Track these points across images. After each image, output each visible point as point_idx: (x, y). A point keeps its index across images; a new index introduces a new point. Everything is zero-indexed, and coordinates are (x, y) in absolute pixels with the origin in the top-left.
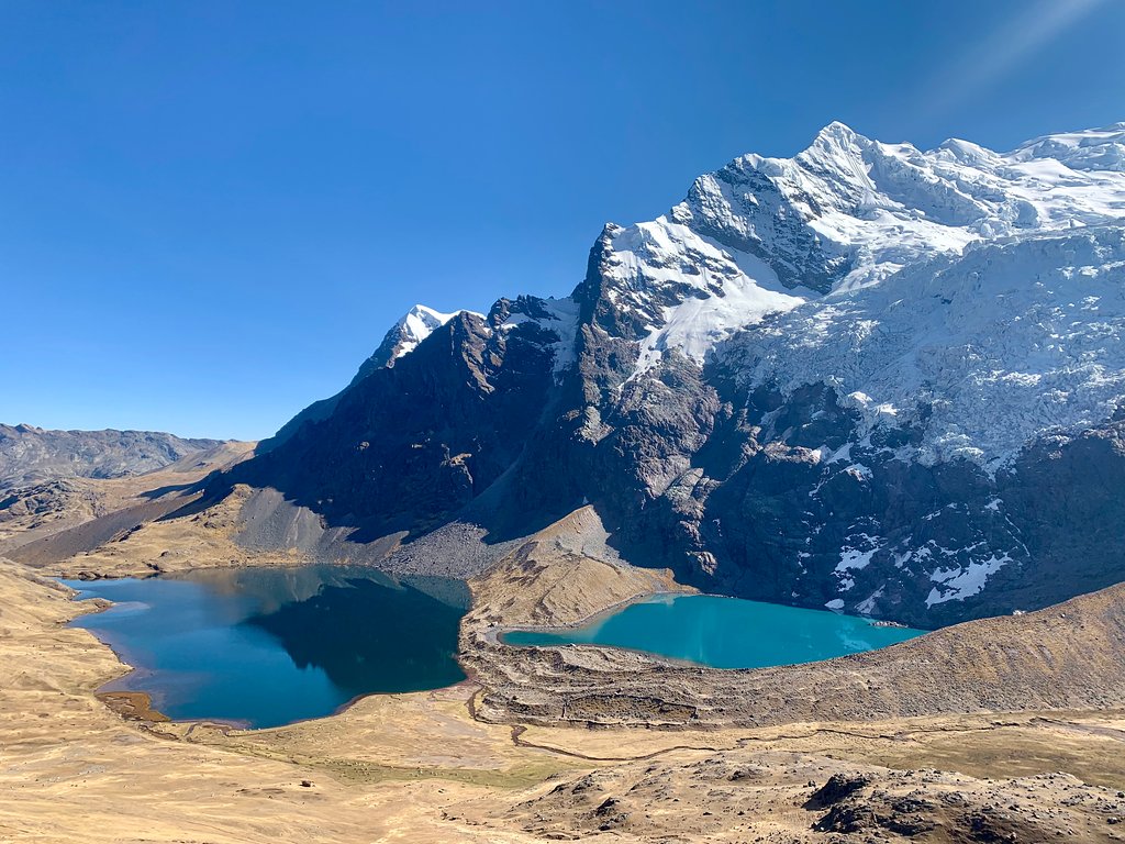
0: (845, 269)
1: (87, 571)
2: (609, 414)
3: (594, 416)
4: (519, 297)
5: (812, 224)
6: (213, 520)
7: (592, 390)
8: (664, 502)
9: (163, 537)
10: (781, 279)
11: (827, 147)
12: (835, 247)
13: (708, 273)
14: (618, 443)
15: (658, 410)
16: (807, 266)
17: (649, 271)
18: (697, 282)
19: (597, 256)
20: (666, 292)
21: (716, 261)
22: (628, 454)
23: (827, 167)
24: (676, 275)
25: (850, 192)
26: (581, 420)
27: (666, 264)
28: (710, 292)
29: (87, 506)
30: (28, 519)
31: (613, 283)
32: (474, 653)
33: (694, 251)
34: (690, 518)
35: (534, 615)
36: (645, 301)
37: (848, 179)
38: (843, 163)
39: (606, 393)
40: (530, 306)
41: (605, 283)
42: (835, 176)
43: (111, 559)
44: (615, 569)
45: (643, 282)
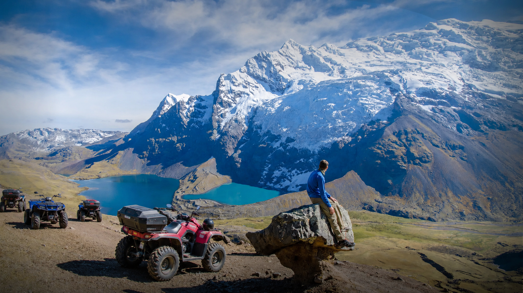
0: (289, 86)
1: (81, 178)
2: (219, 132)
3: (215, 131)
4: (196, 96)
5: (280, 73)
6: (113, 162)
7: (215, 124)
8: (232, 158)
9: (100, 167)
10: (271, 90)
11: (287, 47)
12: (286, 80)
13: (251, 88)
14: (221, 141)
15: (233, 131)
16: (278, 86)
17: (233, 88)
18: (247, 91)
19: (219, 83)
20: (238, 94)
21: (253, 84)
22: (224, 144)
23: (287, 54)
24: (241, 89)
25: (293, 62)
26: (211, 134)
27: (239, 85)
28: (250, 94)
29: (77, 155)
30: (61, 159)
31: (222, 92)
32: (175, 201)
33: (247, 81)
34: (238, 162)
35: (193, 191)
36: (232, 97)
37: (293, 57)
38: (292, 53)
39: (219, 126)
40: (200, 98)
41: (220, 92)
42: (289, 57)
43: (86, 173)
44: (217, 176)
45: (231, 91)
